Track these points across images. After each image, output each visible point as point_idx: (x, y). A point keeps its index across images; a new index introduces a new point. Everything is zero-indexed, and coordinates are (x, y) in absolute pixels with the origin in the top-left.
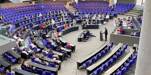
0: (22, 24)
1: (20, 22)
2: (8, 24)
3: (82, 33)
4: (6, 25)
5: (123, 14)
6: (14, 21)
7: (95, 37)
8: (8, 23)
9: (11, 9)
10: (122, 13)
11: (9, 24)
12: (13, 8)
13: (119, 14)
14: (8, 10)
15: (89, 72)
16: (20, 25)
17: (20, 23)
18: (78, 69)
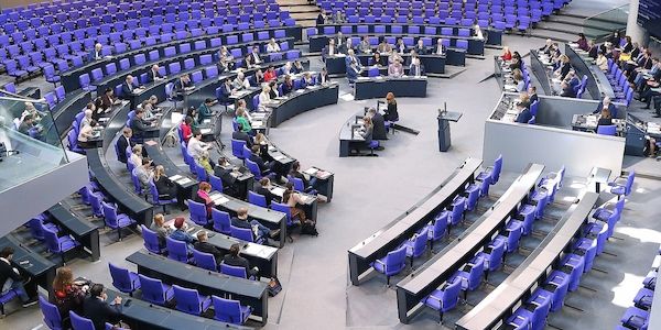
0: (91, 75)
1: (82, 68)
2: (32, 76)
3: (358, 118)
4: (24, 80)
5: (522, 33)
6: (55, 65)
7: (416, 134)
8: (30, 73)
9: (42, 13)
10: (520, 30)
11: (36, 76)
12: (49, 9)
13: (510, 32)
14: (29, 16)
15: (408, 299)
16: (83, 82)
17: (83, 72)
18: (356, 283)
